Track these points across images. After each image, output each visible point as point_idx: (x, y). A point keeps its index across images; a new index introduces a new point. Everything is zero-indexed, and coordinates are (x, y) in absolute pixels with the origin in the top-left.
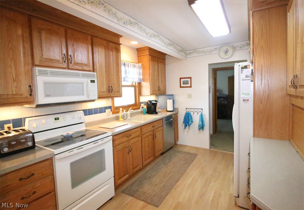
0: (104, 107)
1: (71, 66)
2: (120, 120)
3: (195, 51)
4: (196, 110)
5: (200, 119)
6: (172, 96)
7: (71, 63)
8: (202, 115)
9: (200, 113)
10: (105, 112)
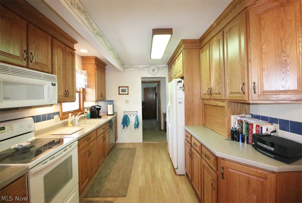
0: (52, 113)
1: (31, 65)
2: (69, 125)
3: (131, 66)
4: (132, 113)
5: (135, 120)
6: (112, 102)
7: (31, 62)
8: (137, 116)
9: (135, 115)
10: (53, 118)
